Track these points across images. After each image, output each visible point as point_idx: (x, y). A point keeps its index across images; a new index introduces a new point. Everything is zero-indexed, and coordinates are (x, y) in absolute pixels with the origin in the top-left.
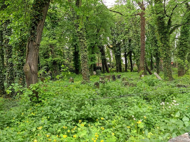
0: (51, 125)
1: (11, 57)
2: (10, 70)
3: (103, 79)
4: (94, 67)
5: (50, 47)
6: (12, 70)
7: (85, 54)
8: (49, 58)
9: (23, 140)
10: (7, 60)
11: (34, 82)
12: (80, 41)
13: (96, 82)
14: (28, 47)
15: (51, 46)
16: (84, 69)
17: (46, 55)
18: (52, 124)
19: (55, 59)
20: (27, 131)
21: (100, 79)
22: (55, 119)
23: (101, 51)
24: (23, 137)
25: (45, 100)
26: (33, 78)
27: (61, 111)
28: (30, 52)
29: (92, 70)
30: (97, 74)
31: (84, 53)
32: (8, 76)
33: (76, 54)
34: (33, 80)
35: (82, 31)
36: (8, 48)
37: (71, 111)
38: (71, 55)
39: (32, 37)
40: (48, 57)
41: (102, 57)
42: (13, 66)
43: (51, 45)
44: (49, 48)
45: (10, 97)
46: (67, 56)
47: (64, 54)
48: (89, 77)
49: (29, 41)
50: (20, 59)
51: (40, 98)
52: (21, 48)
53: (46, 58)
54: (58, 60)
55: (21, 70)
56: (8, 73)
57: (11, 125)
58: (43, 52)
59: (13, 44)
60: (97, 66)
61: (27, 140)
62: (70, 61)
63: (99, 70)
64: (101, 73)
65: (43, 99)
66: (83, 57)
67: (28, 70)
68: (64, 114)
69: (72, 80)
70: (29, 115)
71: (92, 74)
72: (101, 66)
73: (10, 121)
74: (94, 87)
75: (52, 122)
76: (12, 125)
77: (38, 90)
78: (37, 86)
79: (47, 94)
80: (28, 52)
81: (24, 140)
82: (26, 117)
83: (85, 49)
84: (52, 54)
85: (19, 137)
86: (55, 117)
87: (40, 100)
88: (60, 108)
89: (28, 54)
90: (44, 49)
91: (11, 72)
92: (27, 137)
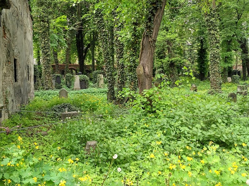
0: (167, 142)
1: (122, 57)
2: (121, 72)
3: (242, 88)
4: (228, 71)
5: (168, 44)
6: (123, 72)
7: (217, 51)
8: (166, 59)
9: (135, 154)
10: (118, 60)
11: (147, 88)
12: (210, 34)
13: (231, 92)
14: (142, 44)
15: (169, 42)
16: (214, 73)
17: (161, 54)
18: (169, 141)
19: (173, 60)
20: (140, 144)
21: (238, 89)
22: (173, 136)
23: (242, 47)
24: (136, 151)
25: (160, 110)
26: (147, 83)
27: (182, 127)
28: (144, 51)
29: (225, 75)
30: (234, 81)
31: (214, 50)
32: (118, 79)
33: (202, 52)
34: (147, 85)
35: (213, 19)
36: (119, 47)
37: (194, 129)
38: (194, 54)
39: (148, 32)
40: (164, 57)
41: (244, 55)
42: (124, 68)
43: (169, 40)
44: (166, 45)
45: (120, 103)
46: (189, 55)
47: (184, 53)
48: (221, 84)
49: (143, 37)
50: (132, 59)
51: (154, 107)
52: (133, 47)
53: (161, 58)
54: (177, 61)
55: (133, 72)
56: (119, 75)
57: (122, 134)
58: (158, 50)
59: (126, 41)
60: (233, 69)
61: (140, 154)
62: (193, 62)
63: (237, 76)
64: (240, 79)
65: (157, 109)
66: (212, 56)
67: (142, 72)
68: (184, 131)
69: (194, 88)
70: (141, 126)
71: (225, 81)
72: (240, 70)
73: (122, 130)
74: (228, 100)
75: (168, 139)
76: (124, 135)
77: (152, 98)
78: (151, 92)
79: (163, 103)
80: (143, 50)
81: (137, 154)
82: (139, 128)
83: (217, 44)
84: (168, 53)
85: (131, 149)
86: (173, 134)
87: (154, 109)
88: (180, 122)
89: (142, 53)
90: (159, 46)
91: (122, 75)
92: (140, 151)
